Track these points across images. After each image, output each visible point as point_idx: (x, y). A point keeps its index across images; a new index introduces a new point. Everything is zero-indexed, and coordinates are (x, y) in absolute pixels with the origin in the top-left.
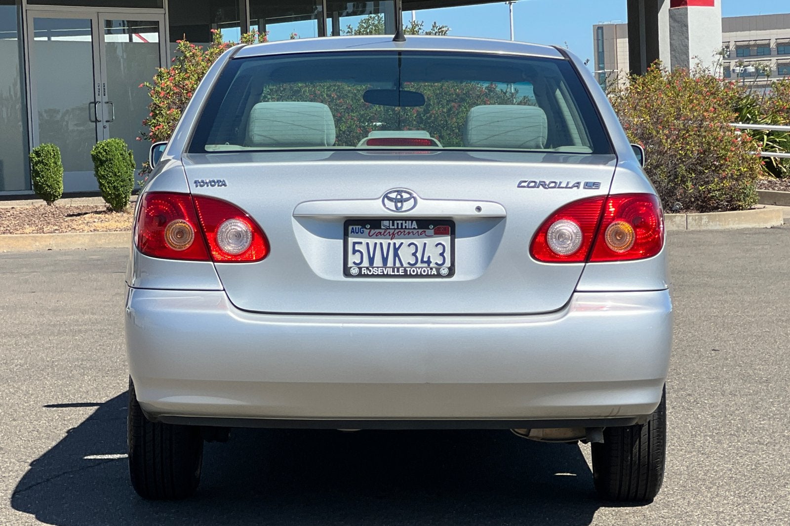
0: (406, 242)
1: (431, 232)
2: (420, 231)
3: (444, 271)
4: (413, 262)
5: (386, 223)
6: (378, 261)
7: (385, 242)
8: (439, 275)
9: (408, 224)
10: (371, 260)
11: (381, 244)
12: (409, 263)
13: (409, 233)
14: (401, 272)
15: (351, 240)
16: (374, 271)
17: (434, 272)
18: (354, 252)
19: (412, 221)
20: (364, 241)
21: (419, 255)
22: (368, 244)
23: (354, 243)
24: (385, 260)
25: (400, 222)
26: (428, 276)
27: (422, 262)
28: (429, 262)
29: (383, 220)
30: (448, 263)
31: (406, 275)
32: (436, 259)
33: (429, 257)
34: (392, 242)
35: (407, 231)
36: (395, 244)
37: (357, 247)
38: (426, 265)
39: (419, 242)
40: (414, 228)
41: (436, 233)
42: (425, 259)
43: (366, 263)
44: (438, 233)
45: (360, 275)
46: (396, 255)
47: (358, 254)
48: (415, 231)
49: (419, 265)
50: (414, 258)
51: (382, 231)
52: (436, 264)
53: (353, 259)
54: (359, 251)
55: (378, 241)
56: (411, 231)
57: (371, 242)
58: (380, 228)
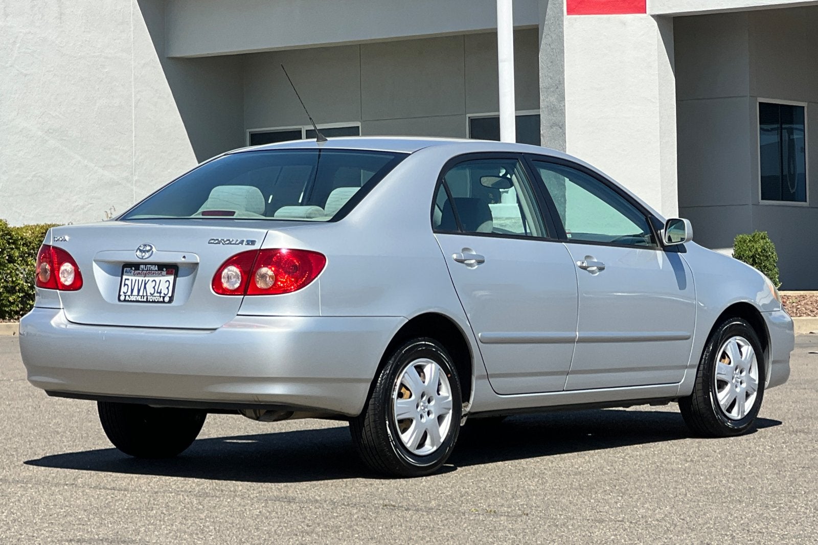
0: (151, 279)
1: (164, 273)
2: (159, 272)
3: (167, 299)
4: (152, 293)
5: (142, 266)
6: (135, 292)
7: (141, 279)
8: (164, 302)
9: (153, 268)
10: (132, 290)
11: (139, 280)
12: (151, 293)
13: (154, 273)
14: (145, 300)
15: (125, 277)
16: (133, 298)
17: (162, 299)
18: (125, 285)
19: (155, 265)
20: (130, 278)
21: (156, 288)
22: (132, 280)
23: (126, 279)
24: (139, 291)
25: (149, 266)
26: (158, 302)
27: (157, 292)
28: (160, 293)
29: (142, 264)
30: (170, 295)
31: (147, 301)
32: (164, 291)
33: (161, 290)
34: (144, 279)
35: (153, 272)
36: (145, 280)
37: (127, 282)
38: (159, 295)
39: (157, 279)
40: (156, 270)
41: (167, 274)
42: (159, 291)
43: (129, 293)
44: (168, 273)
45: (125, 301)
46: (145, 287)
47: (126, 286)
48: (157, 272)
49: (156, 294)
50: (153, 289)
51: (140, 272)
52: (164, 294)
53: (124, 289)
54: (127, 285)
55: (137, 278)
56: (154, 272)
57: (134, 278)
58: (139, 270)
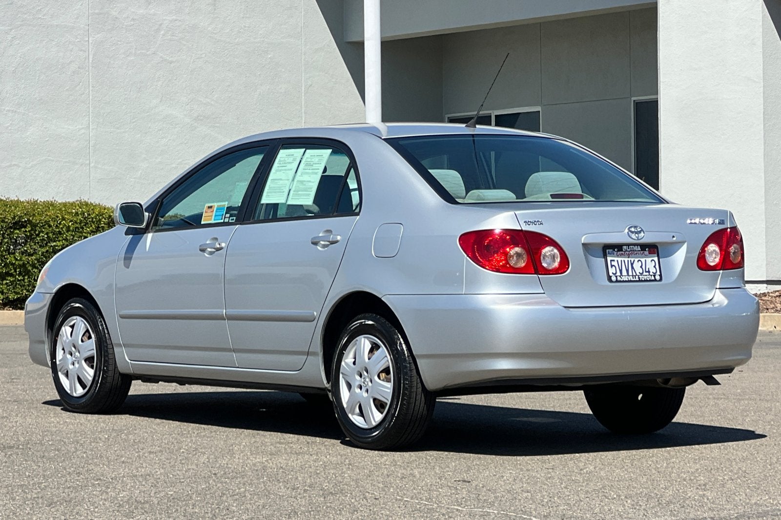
0: (636, 260)
1: (647, 253)
2: (642, 252)
3: (658, 278)
4: (641, 272)
5: (625, 247)
6: (624, 273)
7: (626, 260)
8: (655, 280)
9: (636, 248)
10: (621, 271)
11: (624, 261)
13: (636, 254)
14: (637, 279)
15: (609, 259)
16: (623, 279)
17: (653, 278)
18: (612, 266)
19: (638, 246)
20: (616, 259)
21: (644, 267)
22: (617, 261)
23: (611, 261)
24: (627, 271)
25: (632, 247)
26: (650, 281)
27: (646, 272)
28: (649, 272)
29: (624, 245)
30: (658, 273)
31: (640, 281)
32: (653, 270)
33: (649, 269)
34: (629, 259)
35: (635, 252)
36: (631, 261)
37: (613, 263)
38: (648, 274)
39: (643, 260)
40: (639, 251)
41: (649, 253)
42: (647, 270)
43: (618, 274)
44: (651, 253)
45: (617, 281)
46: (632, 268)
47: (614, 267)
48: (639, 252)
49: (645, 274)
50: (642, 269)
51: (623, 253)
52: (653, 273)
53: (612, 271)
54: (614, 266)
55: (623, 259)
56: (637, 252)
57: (619, 259)
58: (622, 251)
